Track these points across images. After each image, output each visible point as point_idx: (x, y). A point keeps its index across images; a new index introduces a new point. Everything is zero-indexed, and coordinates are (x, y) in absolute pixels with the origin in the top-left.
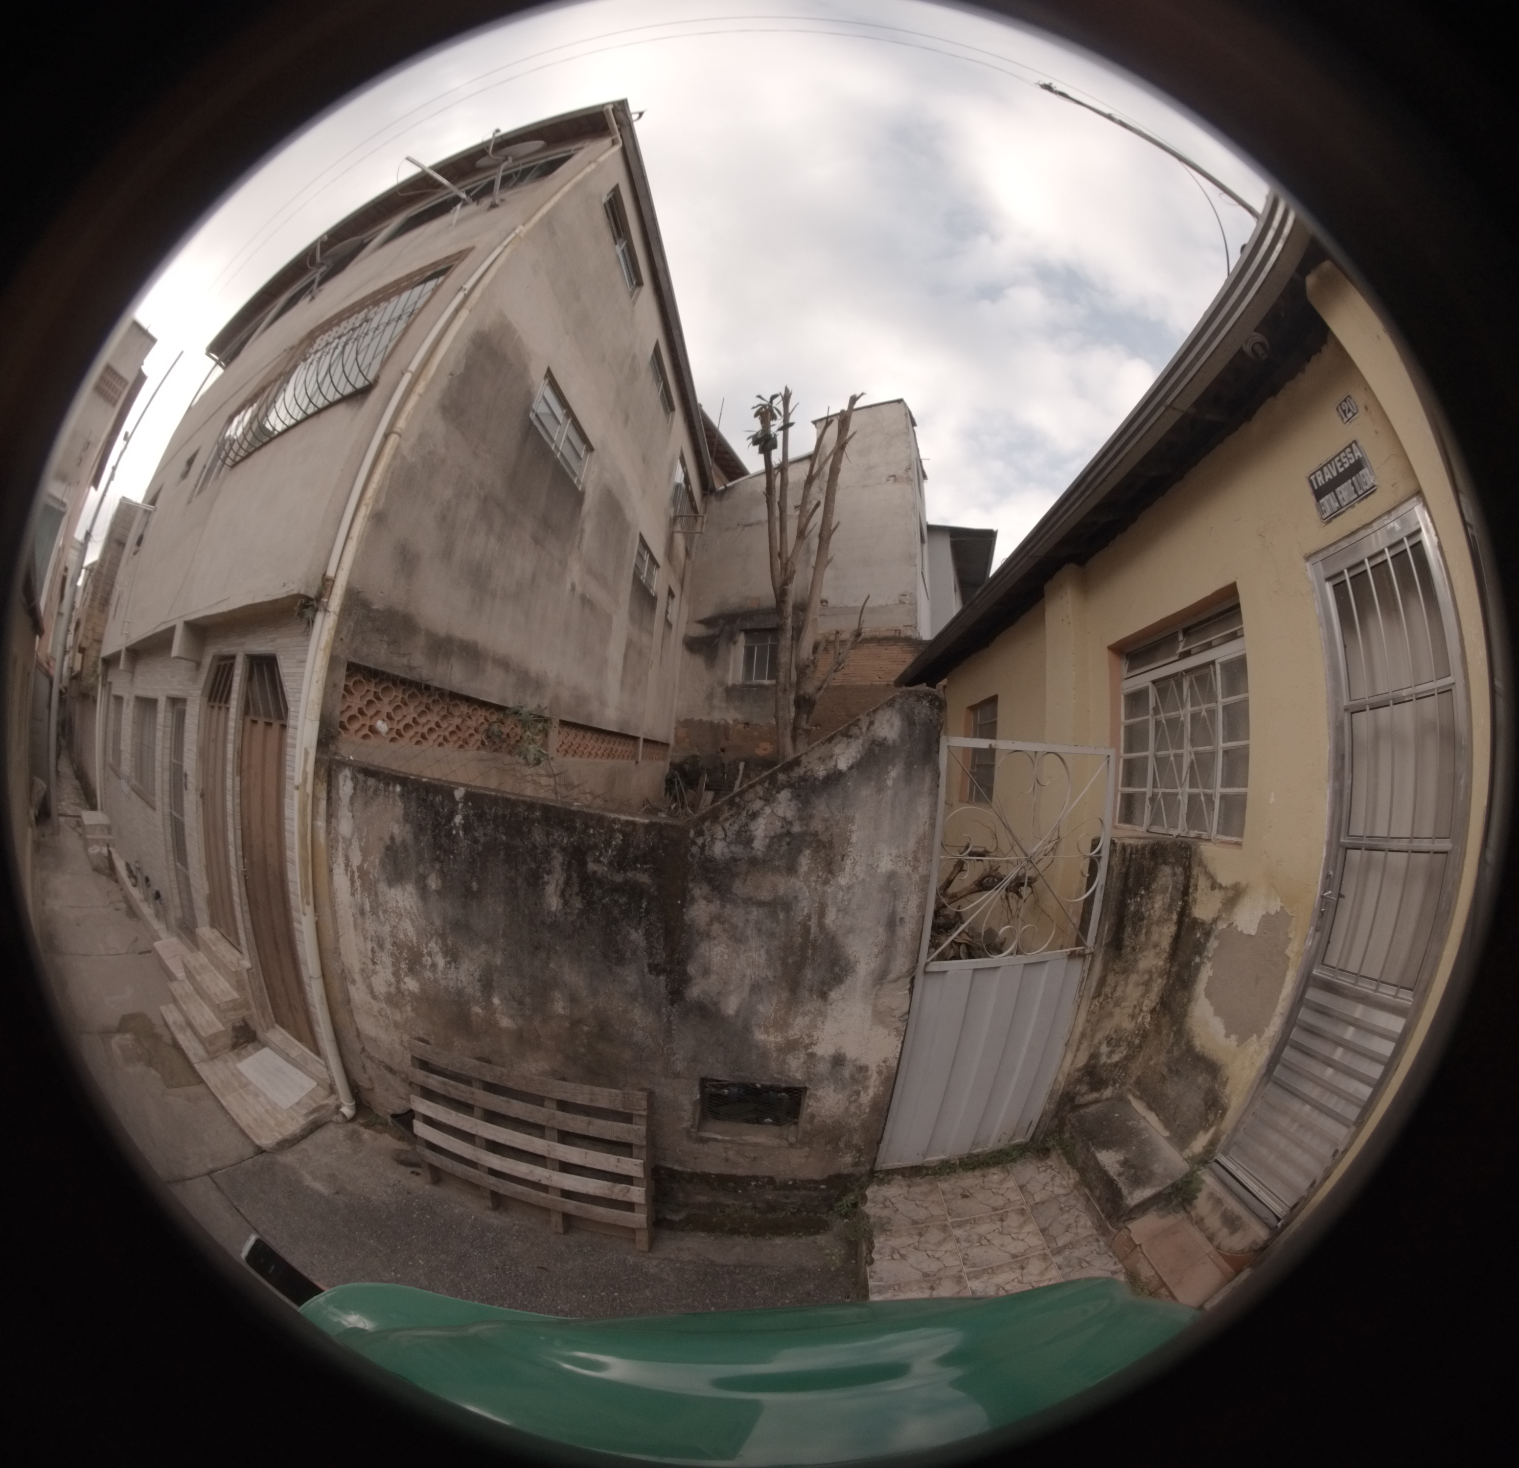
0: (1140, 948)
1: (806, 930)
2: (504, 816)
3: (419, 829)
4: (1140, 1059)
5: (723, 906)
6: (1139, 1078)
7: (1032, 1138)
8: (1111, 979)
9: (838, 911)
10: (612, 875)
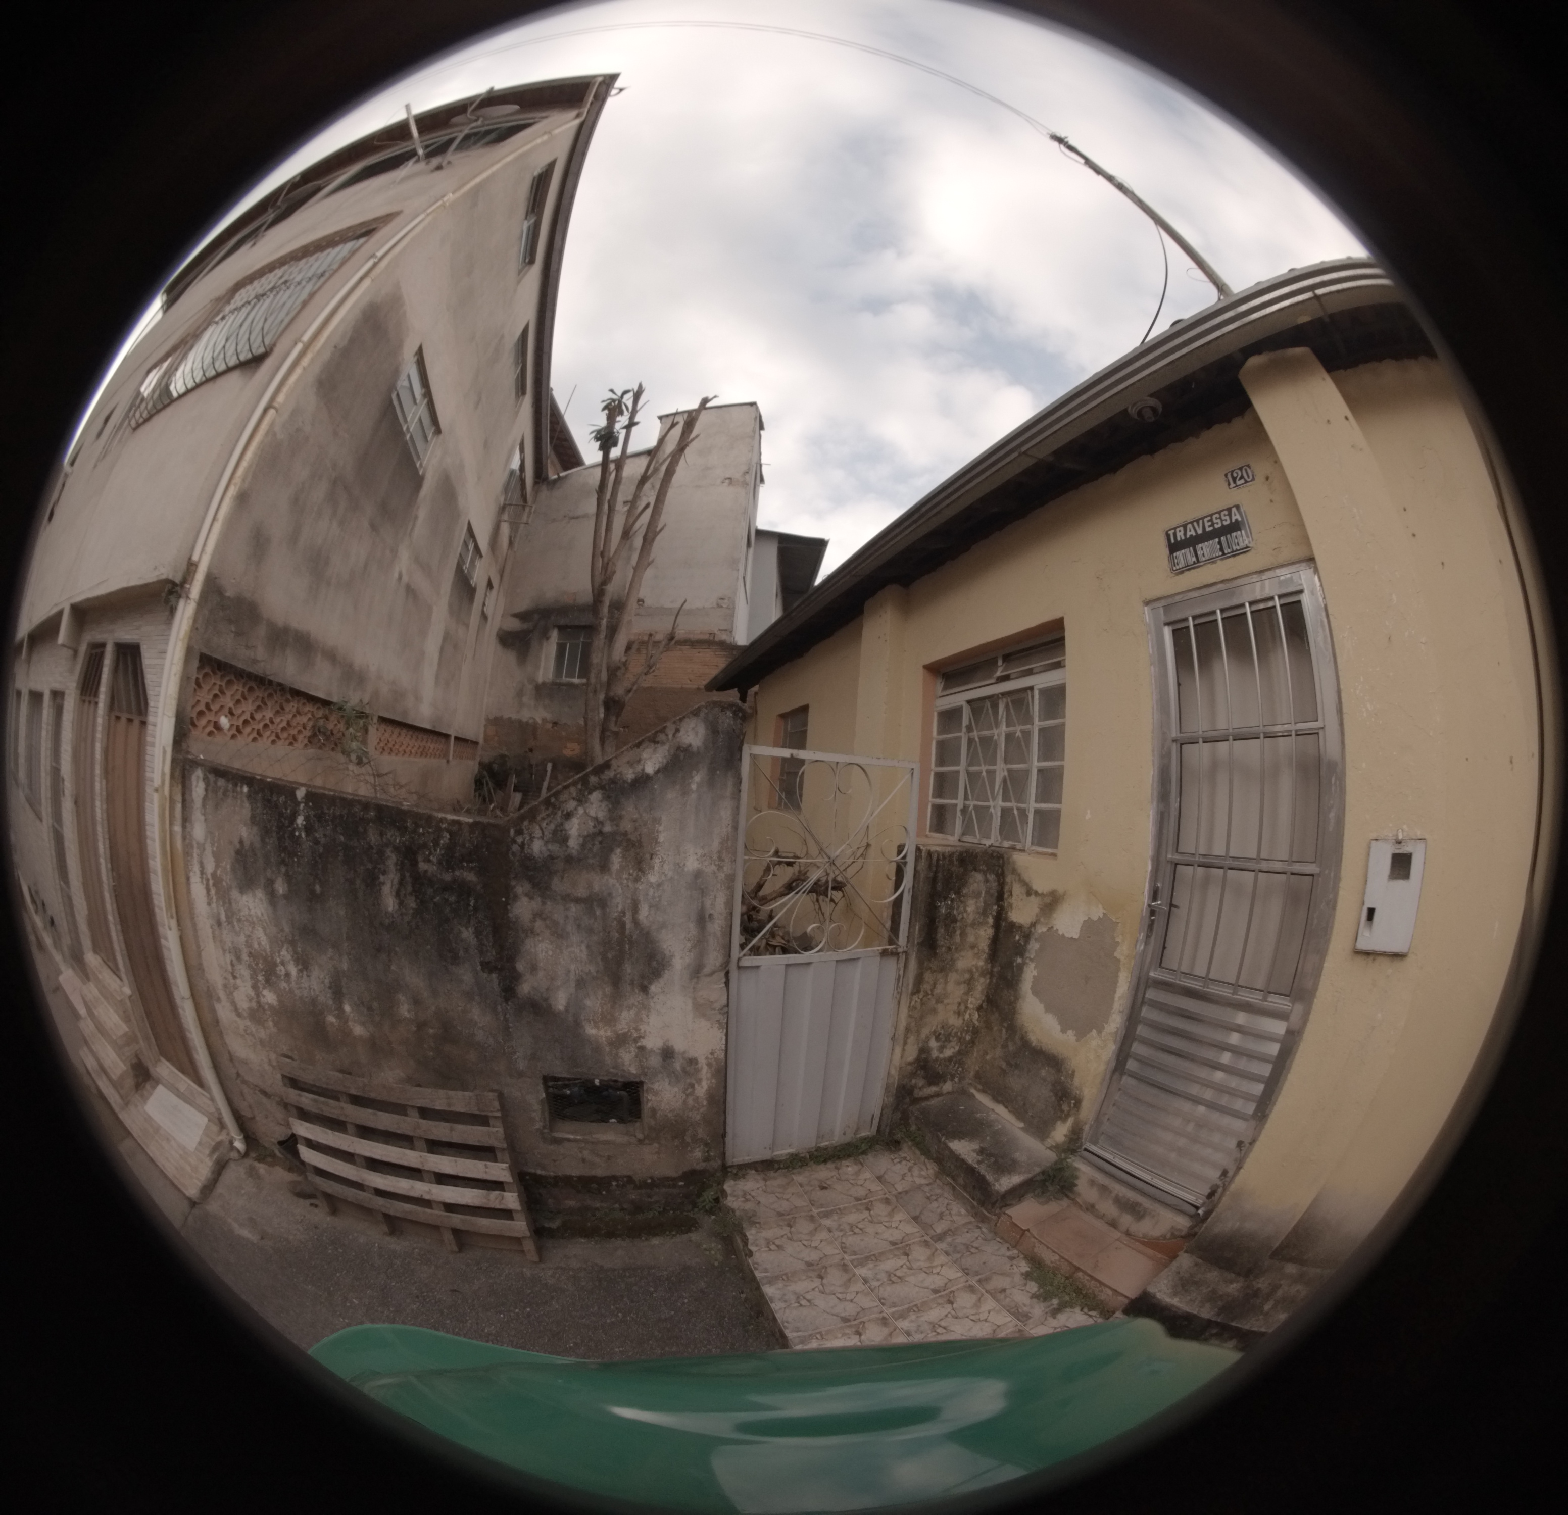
0: (956, 949)
1: (622, 925)
2: (341, 816)
3: (265, 832)
4: (975, 1055)
5: (544, 903)
6: (977, 1073)
7: (878, 1131)
8: (928, 976)
9: (650, 907)
10: (441, 874)
